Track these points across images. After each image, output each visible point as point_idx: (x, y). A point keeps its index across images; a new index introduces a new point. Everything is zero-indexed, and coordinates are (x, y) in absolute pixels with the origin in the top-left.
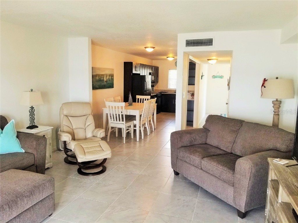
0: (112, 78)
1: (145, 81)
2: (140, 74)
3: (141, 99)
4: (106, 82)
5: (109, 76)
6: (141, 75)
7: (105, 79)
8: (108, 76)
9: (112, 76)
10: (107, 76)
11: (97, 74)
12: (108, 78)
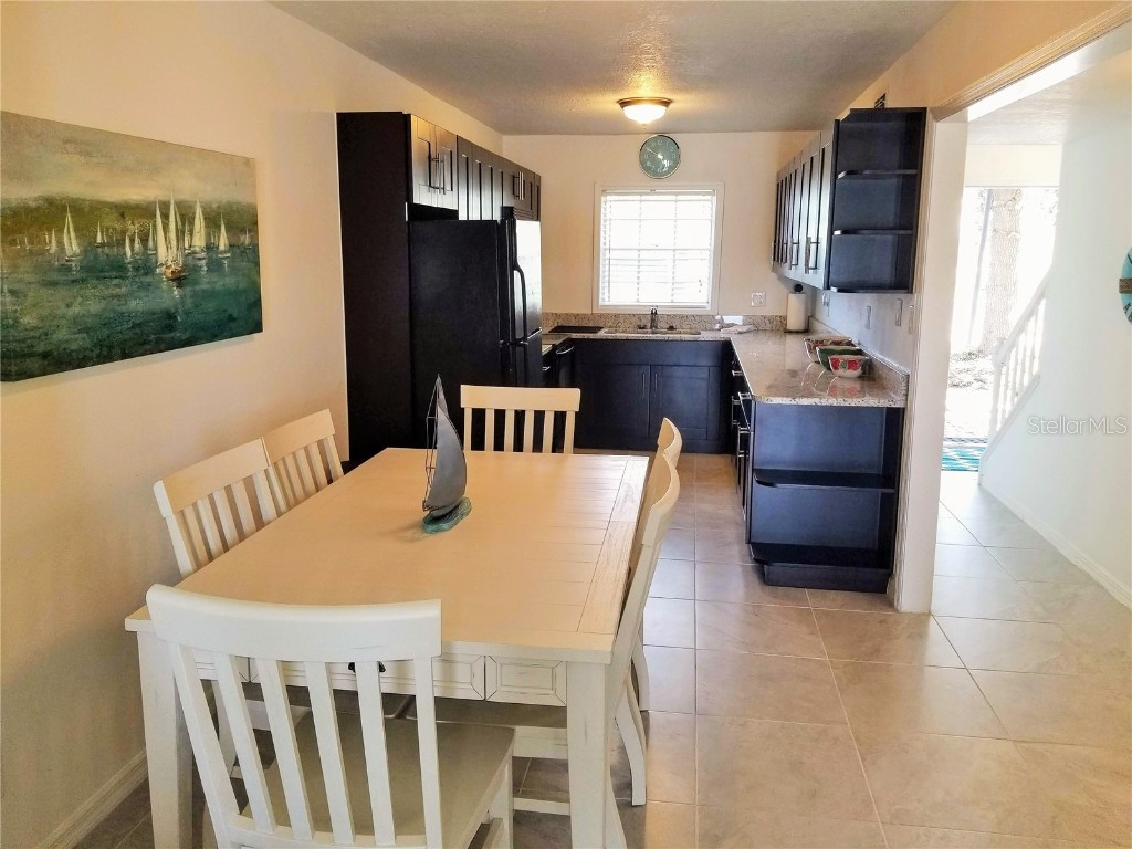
0: (246, 239)
1: (516, 267)
2: (455, 213)
3: (500, 415)
4: (179, 279)
5: (212, 221)
6: (462, 216)
7: (167, 254)
8: (199, 223)
9: (240, 222)
10: (186, 217)
11: (50, 202)
12: (199, 241)
